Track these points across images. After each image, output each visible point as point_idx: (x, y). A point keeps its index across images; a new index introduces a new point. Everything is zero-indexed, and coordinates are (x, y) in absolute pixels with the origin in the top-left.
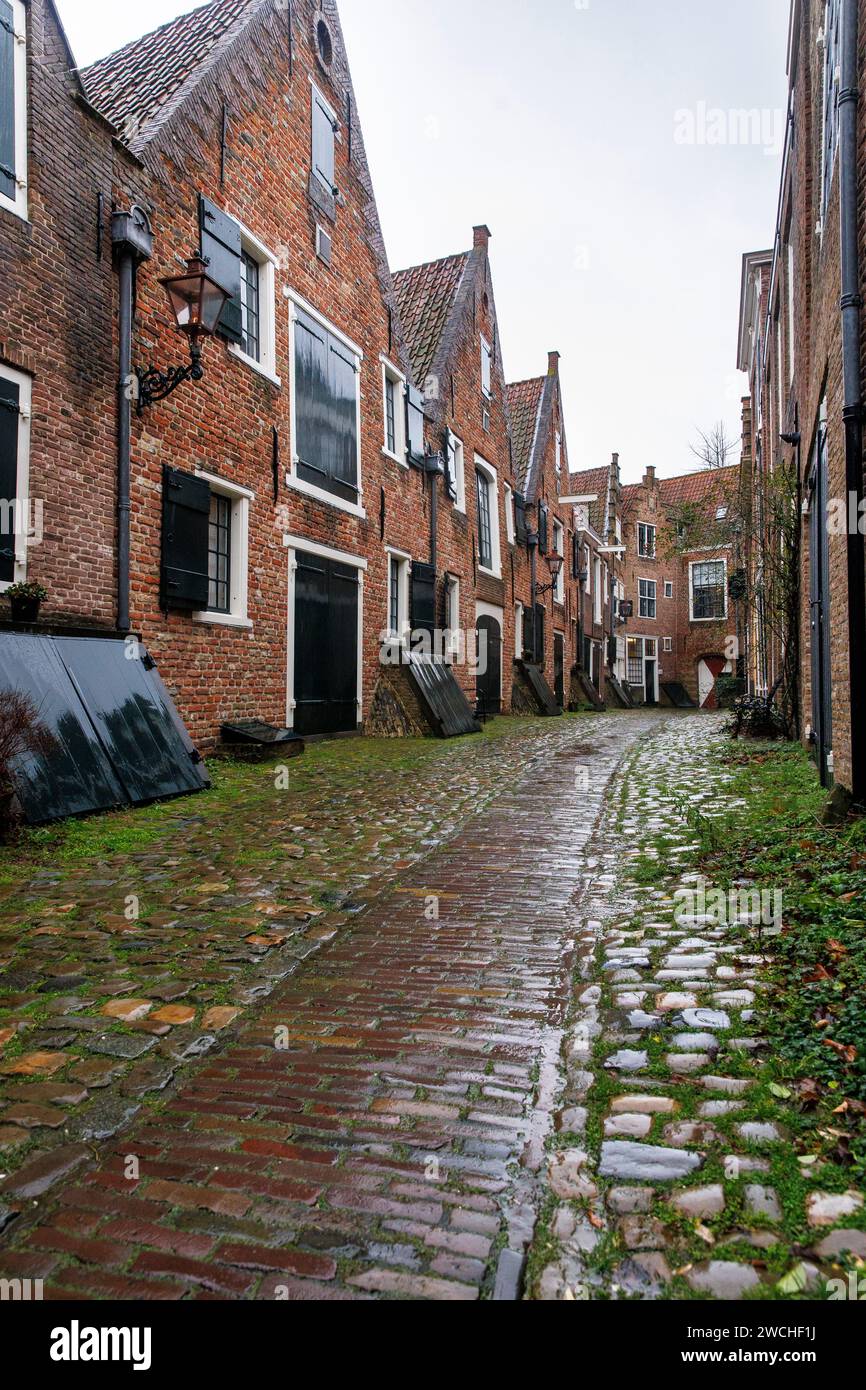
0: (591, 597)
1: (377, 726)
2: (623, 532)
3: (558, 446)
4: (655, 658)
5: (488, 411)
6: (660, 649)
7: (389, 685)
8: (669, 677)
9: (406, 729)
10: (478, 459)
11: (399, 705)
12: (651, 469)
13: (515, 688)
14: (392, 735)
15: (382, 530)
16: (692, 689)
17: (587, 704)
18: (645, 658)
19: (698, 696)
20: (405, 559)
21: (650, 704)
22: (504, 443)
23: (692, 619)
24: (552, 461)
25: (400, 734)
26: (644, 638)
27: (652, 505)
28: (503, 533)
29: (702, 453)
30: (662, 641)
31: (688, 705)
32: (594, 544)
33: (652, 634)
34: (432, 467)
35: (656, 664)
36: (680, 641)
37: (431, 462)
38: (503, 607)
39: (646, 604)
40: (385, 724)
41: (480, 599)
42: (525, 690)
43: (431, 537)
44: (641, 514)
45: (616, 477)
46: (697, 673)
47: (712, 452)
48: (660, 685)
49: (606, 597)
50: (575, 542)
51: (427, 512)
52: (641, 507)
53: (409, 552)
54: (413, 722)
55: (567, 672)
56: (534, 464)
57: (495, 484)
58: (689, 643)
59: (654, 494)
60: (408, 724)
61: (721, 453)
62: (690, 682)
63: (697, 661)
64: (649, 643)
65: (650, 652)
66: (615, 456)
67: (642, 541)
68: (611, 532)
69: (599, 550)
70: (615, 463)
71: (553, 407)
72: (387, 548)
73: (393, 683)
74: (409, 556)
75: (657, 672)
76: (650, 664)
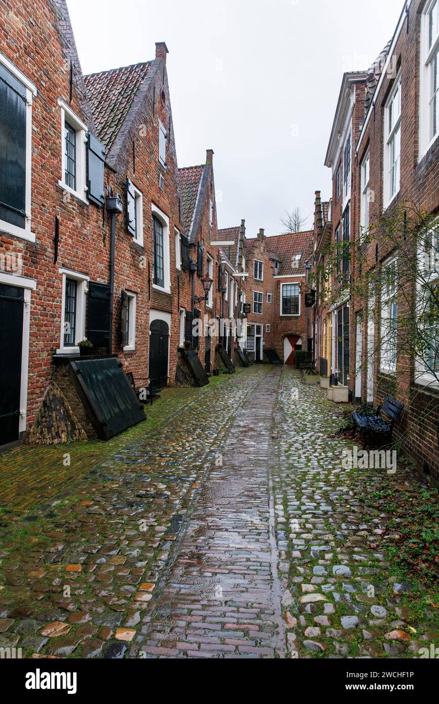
0: (228, 302)
1: (42, 433)
2: (246, 265)
3: (211, 210)
4: (261, 336)
5: (163, 175)
6: (264, 331)
7: (58, 392)
8: (268, 346)
9: (71, 434)
10: (154, 208)
11: (66, 411)
12: (262, 230)
13: (178, 367)
14: (56, 441)
15: (56, 254)
16: (281, 353)
17: (225, 369)
18: (256, 336)
19: (283, 357)
20: (82, 280)
21: (258, 361)
22: (175, 200)
23: (281, 315)
24: (207, 218)
25: (64, 439)
26: (256, 324)
27: (262, 251)
28: (173, 262)
29: (287, 224)
30: (266, 327)
31: (279, 362)
32: (230, 271)
33: (260, 323)
34: (112, 207)
35: (262, 339)
36: (274, 326)
37: (111, 202)
38: (171, 313)
39: (257, 306)
40: (49, 431)
41: (154, 308)
42: (185, 369)
43: (110, 262)
44: (256, 255)
45: (243, 233)
46: (283, 345)
47: (293, 224)
48: (263, 351)
49: (236, 302)
50: (220, 270)
51: (107, 242)
52: (256, 251)
53: (86, 274)
54: (78, 425)
55: (213, 349)
56: (195, 219)
57: (168, 228)
58: (280, 328)
59: (263, 245)
60: (73, 428)
61: (297, 225)
62: (280, 349)
63: (284, 338)
64: (259, 328)
65: (258, 332)
66: (243, 221)
67: (256, 270)
68: (240, 264)
69: (234, 275)
70: (243, 225)
71: (209, 184)
72: (61, 271)
73: (62, 389)
74: (88, 278)
75: (262, 343)
76: (258, 339)
